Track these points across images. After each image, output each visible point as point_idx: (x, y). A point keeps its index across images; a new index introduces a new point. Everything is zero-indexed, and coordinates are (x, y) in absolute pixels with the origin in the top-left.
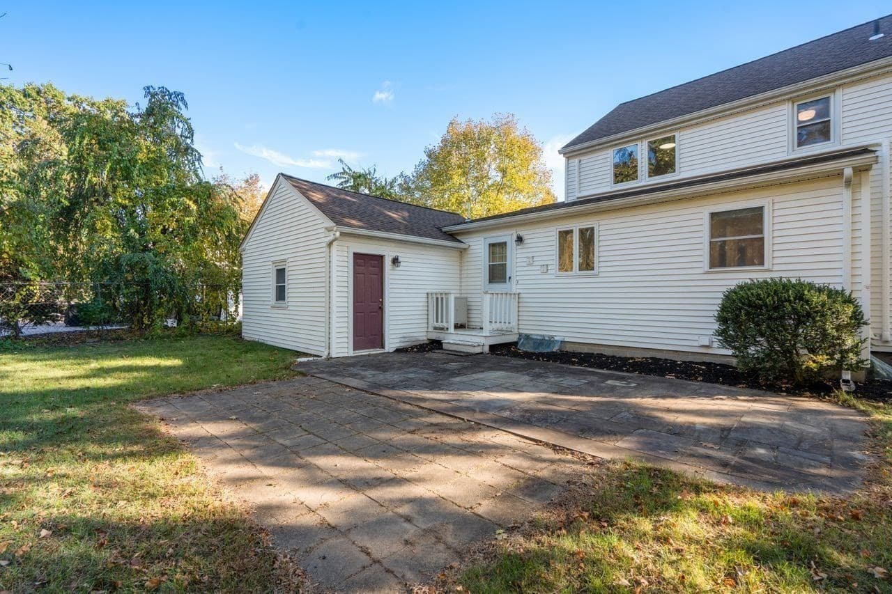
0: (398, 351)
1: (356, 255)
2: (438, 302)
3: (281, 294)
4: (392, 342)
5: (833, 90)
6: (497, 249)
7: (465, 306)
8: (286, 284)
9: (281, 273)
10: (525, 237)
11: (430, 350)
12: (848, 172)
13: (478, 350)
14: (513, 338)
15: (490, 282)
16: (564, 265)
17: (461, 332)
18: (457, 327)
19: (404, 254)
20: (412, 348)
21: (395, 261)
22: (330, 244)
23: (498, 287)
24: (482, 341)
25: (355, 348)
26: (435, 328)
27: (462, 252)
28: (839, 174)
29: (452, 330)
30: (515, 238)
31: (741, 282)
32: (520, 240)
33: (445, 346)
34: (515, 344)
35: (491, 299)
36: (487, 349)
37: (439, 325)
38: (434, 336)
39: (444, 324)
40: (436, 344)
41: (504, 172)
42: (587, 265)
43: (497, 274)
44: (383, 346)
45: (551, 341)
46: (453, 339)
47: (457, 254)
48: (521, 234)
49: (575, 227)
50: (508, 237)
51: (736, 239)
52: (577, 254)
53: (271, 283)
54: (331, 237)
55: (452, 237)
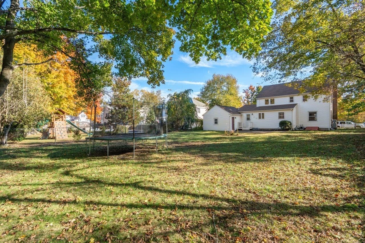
1: (232, 117)
3: (216, 123)
4: (235, 129)
5: (293, 96)
6: (248, 115)
8: (217, 121)
12: (291, 110)
13: (248, 130)
14: (252, 128)
16: (260, 118)
19: (236, 117)
23: (248, 121)
24: (248, 128)
26: (239, 127)
27: (241, 116)
29: (243, 127)
31: (281, 120)
32: (252, 114)
33: (243, 130)
39: (241, 127)
40: (241, 130)
42: (263, 118)
43: (248, 119)
45: (258, 128)
49: (261, 113)
50: (250, 113)
51: (281, 116)
52: (261, 116)
53: (214, 121)
54: (230, 115)
55: (239, 113)
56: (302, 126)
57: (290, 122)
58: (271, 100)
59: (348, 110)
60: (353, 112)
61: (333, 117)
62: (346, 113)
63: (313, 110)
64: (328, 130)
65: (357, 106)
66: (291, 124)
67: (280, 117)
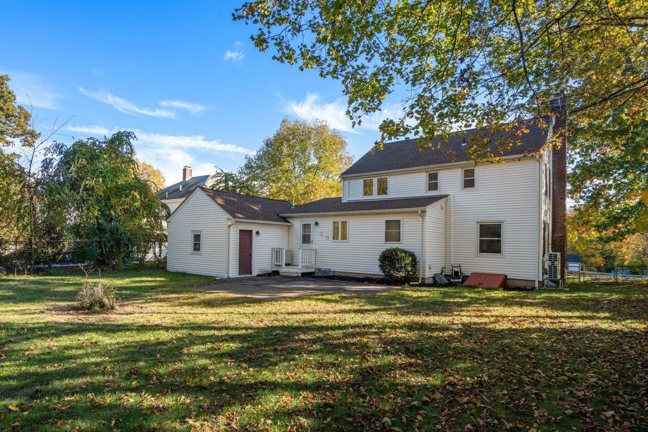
0: (258, 276)
1: (241, 231)
2: (277, 252)
3: (197, 247)
4: (255, 272)
5: (438, 170)
6: (306, 227)
7: (291, 255)
8: (201, 243)
9: (197, 237)
10: (319, 222)
11: (274, 275)
12: (420, 212)
13: (296, 275)
14: (313, 270)
15: (303, 243)
16: (335, 237)
17: (288, 267)
18: (286, 265)
19: (262, 230)
20: (265, 274)
21: (258, 233)
22: (229, 226)
23: (306, 246)
24: (298, 271)
25: (240, 274)
26: (276, 265)
27: (290, 227)
28: (417, 212)
29: (284, 266)
30: (314, 223)
31: (389, 248)
32: (317, 224)
33: (280, 273)
34: (314, 273)
35: (302, 252)
36: (300, 275)
37: (278, 263)
38: (275, 269)
39: (280, 263)
40: (276, 273)
41: (320, 159)
42: (344, 237)
43: (306, 239)
44: (251, 274)
45: (329, 271)
46: (284, 270)
47: (287, 228)
48: (317, 221)
49: (340, 220)
50: (311, 221)
51: (393, 231)
52: (340, 233)
53: (191, 241)
54: (230, 223)
55: (285, 219)
56: (457, 269)
57: (412, 255)
58: (379, 181)
59: (599, 228)
60: (609, 232)
61: (552, 244)
62: (594, 234)
63: (490, 218)
64: (533, 289)
65: (621, 217)
66: (414, 262)
67: (388, 238)
